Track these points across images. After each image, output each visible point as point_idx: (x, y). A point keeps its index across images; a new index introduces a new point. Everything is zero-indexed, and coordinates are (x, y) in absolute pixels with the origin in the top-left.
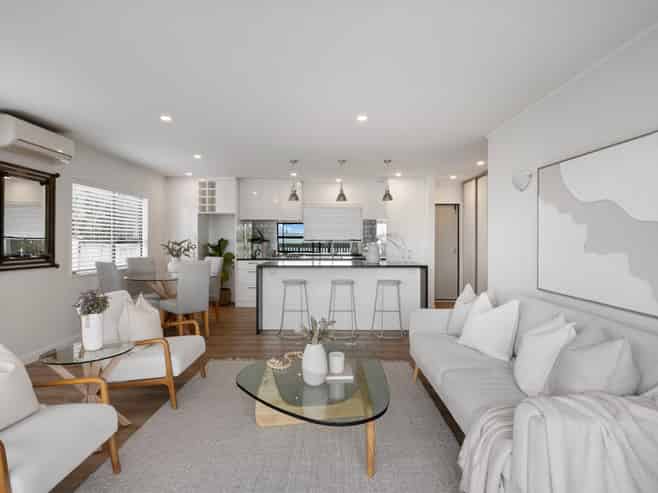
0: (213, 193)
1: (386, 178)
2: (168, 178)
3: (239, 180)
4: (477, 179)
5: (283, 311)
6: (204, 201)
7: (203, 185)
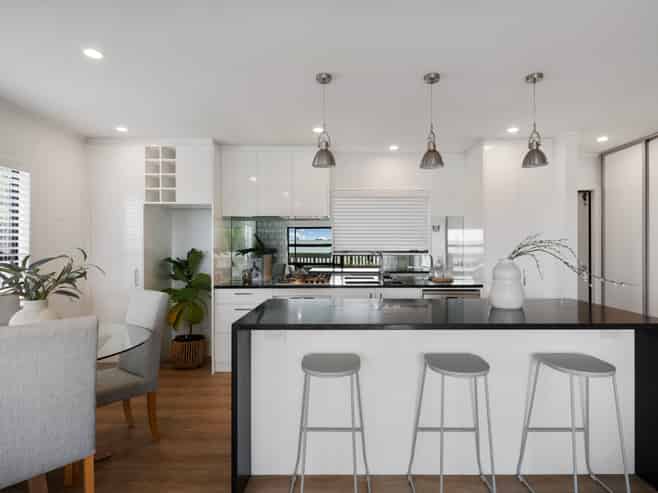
0: (172, 168)
1: (479, 141)
2: (88, 141)
3: (219, 145)
4: (648, 141)
5: (304, 429)
6: (155, 181)
7: (151, 153)
